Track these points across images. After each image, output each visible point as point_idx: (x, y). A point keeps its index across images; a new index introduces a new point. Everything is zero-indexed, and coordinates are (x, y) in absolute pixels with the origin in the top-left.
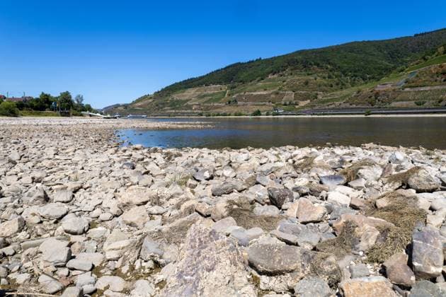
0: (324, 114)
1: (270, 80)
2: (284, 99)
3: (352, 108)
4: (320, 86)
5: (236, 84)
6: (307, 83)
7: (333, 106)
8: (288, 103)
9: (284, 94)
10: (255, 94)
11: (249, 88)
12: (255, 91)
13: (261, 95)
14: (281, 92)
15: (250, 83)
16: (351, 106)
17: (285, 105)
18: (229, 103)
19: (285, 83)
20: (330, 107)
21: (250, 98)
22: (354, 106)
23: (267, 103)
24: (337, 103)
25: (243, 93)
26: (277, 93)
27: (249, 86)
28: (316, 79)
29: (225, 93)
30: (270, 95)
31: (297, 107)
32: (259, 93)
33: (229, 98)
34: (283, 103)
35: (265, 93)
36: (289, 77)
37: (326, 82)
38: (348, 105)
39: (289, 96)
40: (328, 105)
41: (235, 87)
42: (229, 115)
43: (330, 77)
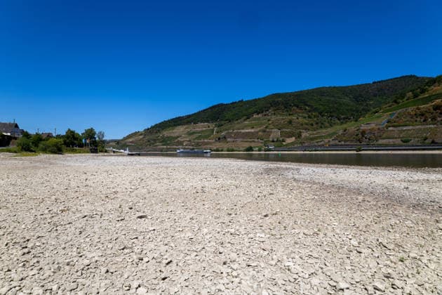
0: (316, 151)
1: (255, 119)
2: (271, 136)
3: (341, 145)
4: (302, 125)
5: (223, 122)
6: (290, 122)
7: (322, 143)
8: (275, 140)
9: (271, 132)
10: (243, 131)
11: (237, 126)
12: (243, 129)
13: (249, 132)
14: (268, 130)
15: (236, 122)
16: (340, 143)
17: (273, 141)
18: (219, 139)
19: (270, 122)
20: (320, 144)
21: (238, 135)
22: (343, 143)
23: (256, 140)
24: (326, 140)
25: (231, 131)
26: (264, 131)
28: (298, 118)
29: (213, 130)
30: (257, 132)
31: (284, 143)
32: (247, 131)
33: (219, 135)
34: (271, 139)
35: (253, 130)
36: (273, 116)
37: (307, 121)
38: (337, 142)
39: (276, 134)
40: (317, 142)
41: (222, 125)
42: (222, 151)
43: (309, 117)
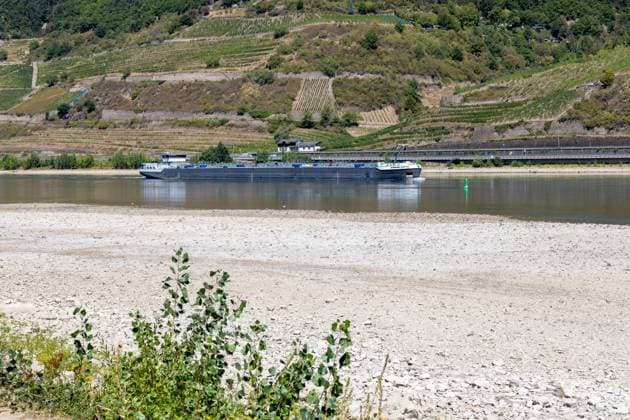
1: (218, 28)
2: (300, 97)
3: (598, 142)
4: (419, 54)
5: (67, 38)
6: (371, 44)
7: (519, 132)
8: (317, 117)
9: (296, 83)
10: (170, 78)
11: (139, 55)
12: (170, 69)
13: (199, 85)
14: (280, 76)
15: (134, 37)
16: (590, 134)
17: (307, 124)
18: (63, 112)
19: (286, 41)
20: (510, 135)
21: (152, 97)
22: (602, 132)
23: (233, 118)
24: (536, 122)
25: (118, 77)
26: (267, 81)
27: (133, 49)
28: (400, 29)
30: (236, 85)
31: (352, 132)
32: (189, 77)
33: (61, 94)
34: (298, 117)
35: (213, 76)
36: (295, 17)
37: (437, 42)
38: (577, 128)
39: (314, 93)
40: (499, 130)
42: (89, 164)
43: (444, 24)
